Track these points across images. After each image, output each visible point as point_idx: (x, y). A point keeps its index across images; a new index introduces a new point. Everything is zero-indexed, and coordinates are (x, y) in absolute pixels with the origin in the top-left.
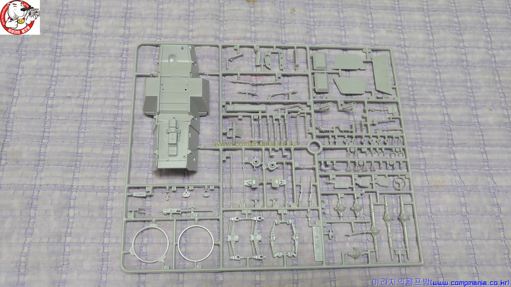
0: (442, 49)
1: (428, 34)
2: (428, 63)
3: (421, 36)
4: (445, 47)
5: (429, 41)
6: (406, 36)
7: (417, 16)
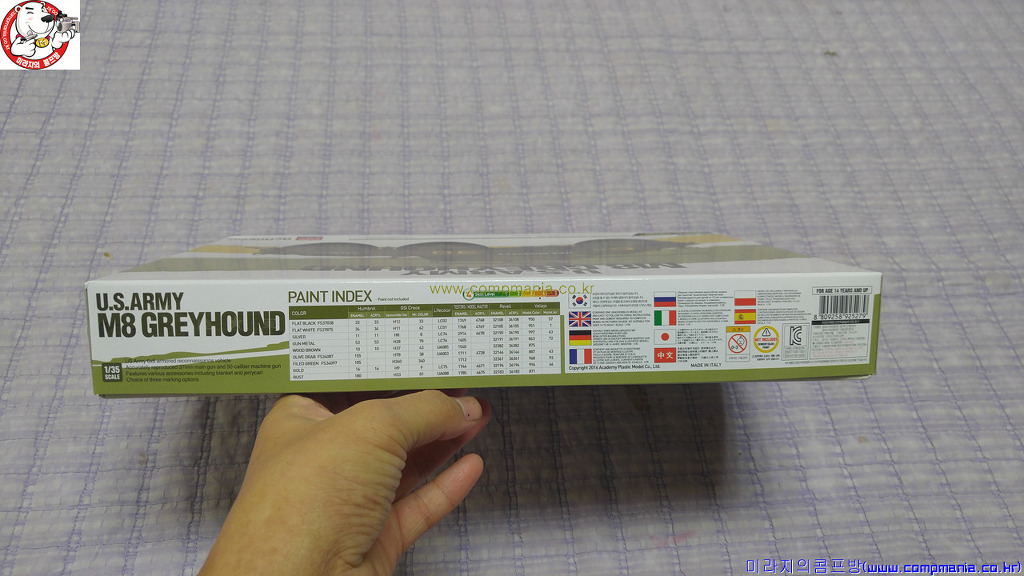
0: (952, 465)
1: (922, 439)
2: (935, 490)
3: (912, 444)
4: (956, 461)
5: (928, 450)
6: (890, 446)
7: (898, 411)
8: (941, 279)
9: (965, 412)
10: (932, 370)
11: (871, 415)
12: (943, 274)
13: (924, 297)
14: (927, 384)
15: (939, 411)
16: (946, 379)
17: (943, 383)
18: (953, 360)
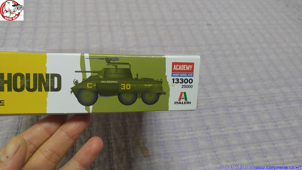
7: (239, 149)
8: (249, 99)
9: (262, 147)
10: (249, 132)
11: (230, 151)
12: (250, 97)
13: (245, 106)
14: (248, 138)
15: (252, 148)
16: (254, 135)
17: (253, 137)
18: (256, 128)
